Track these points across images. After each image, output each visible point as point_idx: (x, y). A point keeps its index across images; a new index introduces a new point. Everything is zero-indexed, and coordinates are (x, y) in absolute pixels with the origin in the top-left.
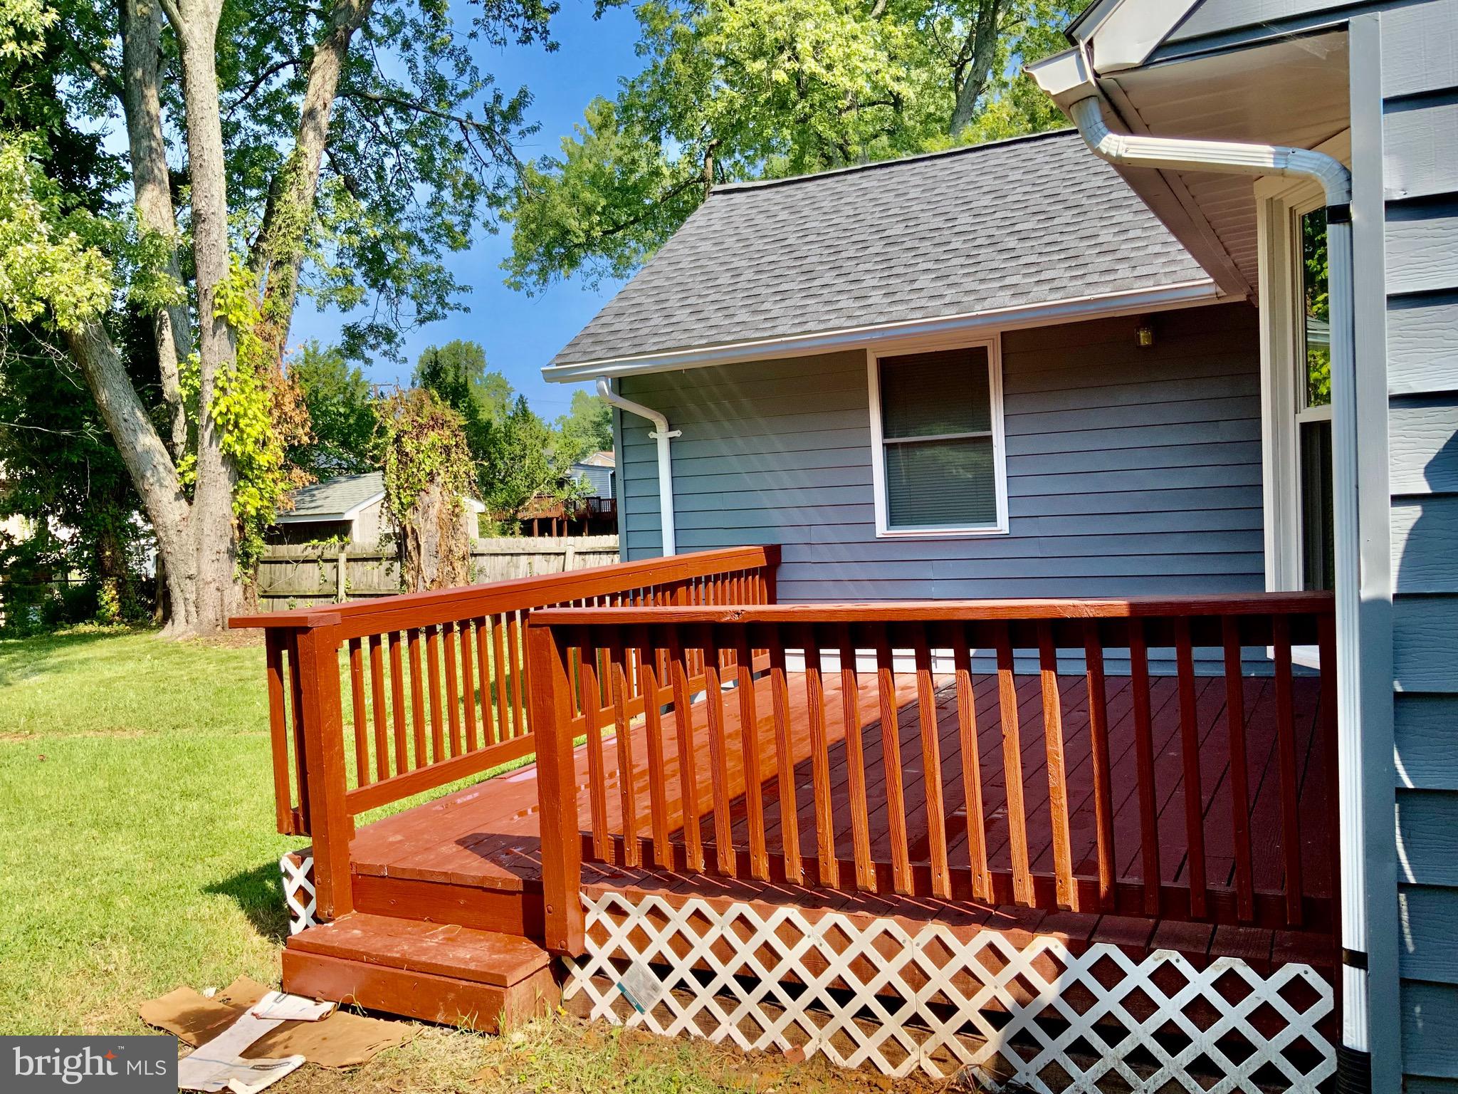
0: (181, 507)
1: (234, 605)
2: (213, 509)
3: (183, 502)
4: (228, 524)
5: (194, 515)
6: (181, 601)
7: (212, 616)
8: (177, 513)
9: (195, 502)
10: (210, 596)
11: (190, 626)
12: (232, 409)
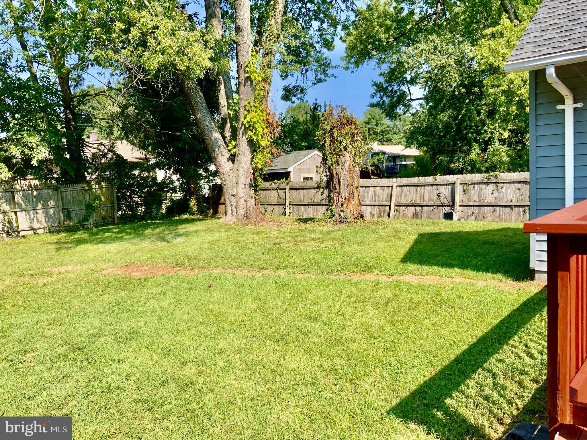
0: (229, 164)
1: (252, 208)
2: (243, 165)
3: (230, 162)
4: (249, 172)
5: (235, 168)
6: (229, 206)
7: (242, 213)
8: (228, 167)
9: (235, 162)
10: (242, 204)
11: (234, 217)
12: (252, 120)
